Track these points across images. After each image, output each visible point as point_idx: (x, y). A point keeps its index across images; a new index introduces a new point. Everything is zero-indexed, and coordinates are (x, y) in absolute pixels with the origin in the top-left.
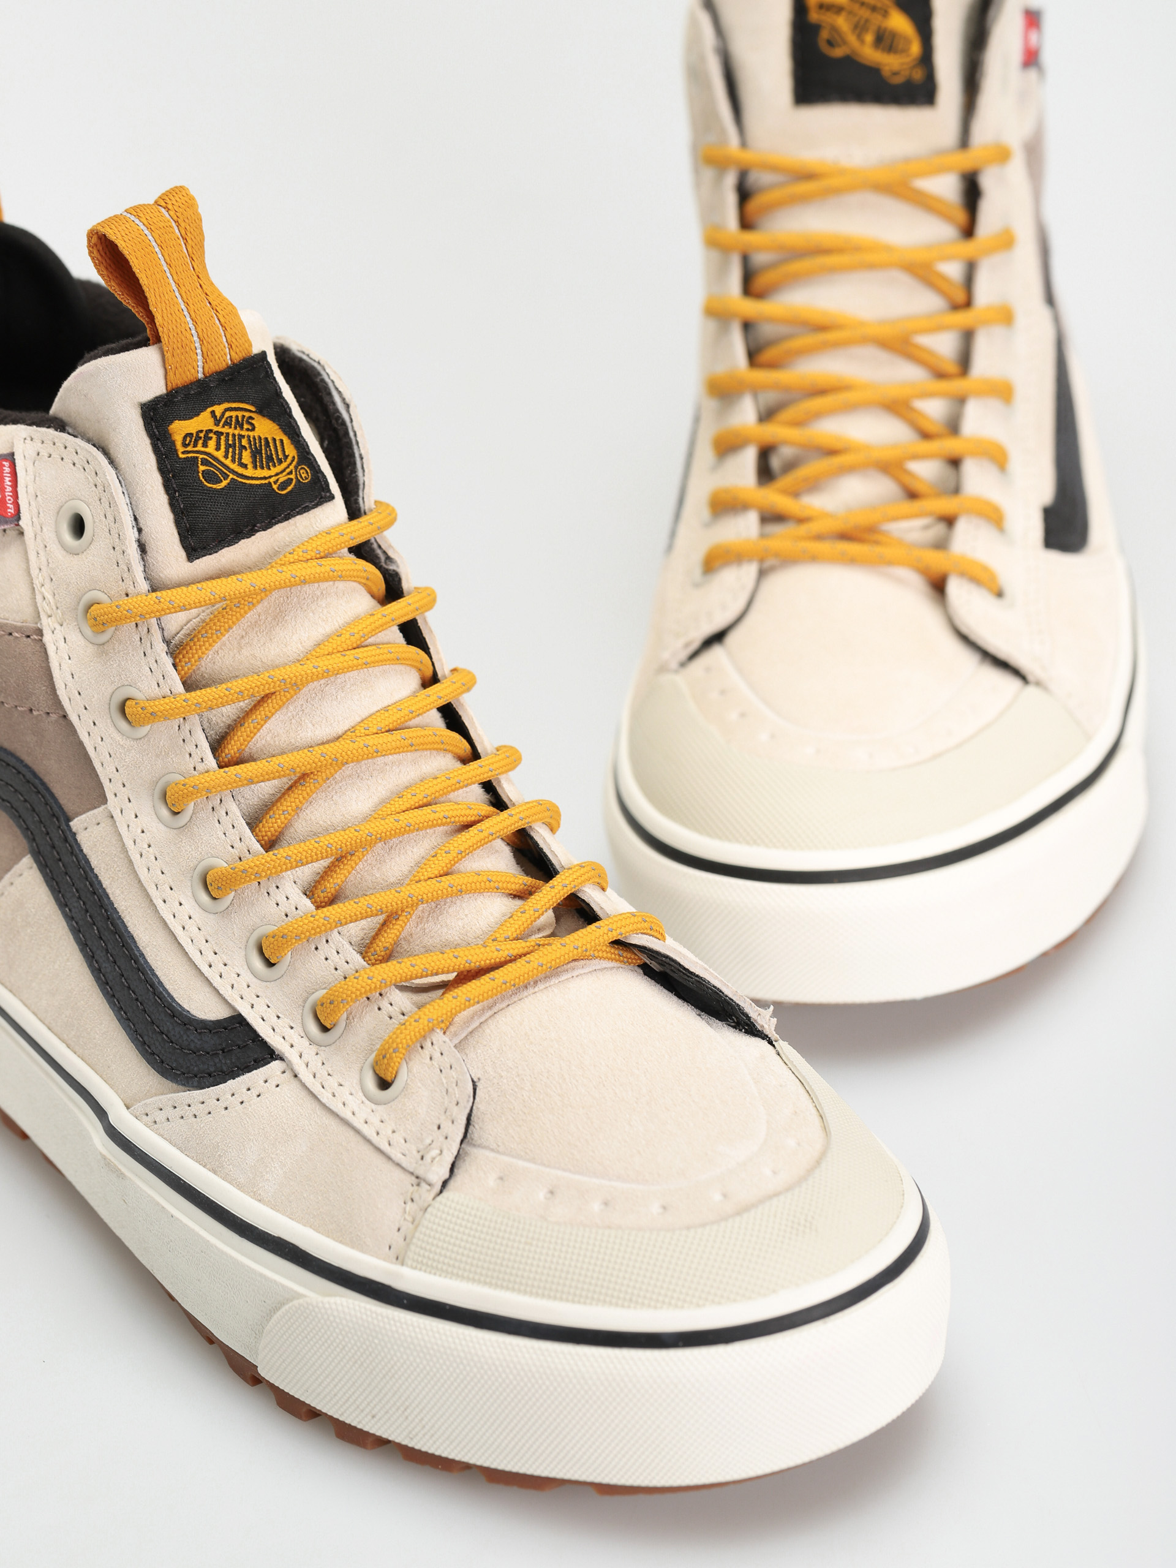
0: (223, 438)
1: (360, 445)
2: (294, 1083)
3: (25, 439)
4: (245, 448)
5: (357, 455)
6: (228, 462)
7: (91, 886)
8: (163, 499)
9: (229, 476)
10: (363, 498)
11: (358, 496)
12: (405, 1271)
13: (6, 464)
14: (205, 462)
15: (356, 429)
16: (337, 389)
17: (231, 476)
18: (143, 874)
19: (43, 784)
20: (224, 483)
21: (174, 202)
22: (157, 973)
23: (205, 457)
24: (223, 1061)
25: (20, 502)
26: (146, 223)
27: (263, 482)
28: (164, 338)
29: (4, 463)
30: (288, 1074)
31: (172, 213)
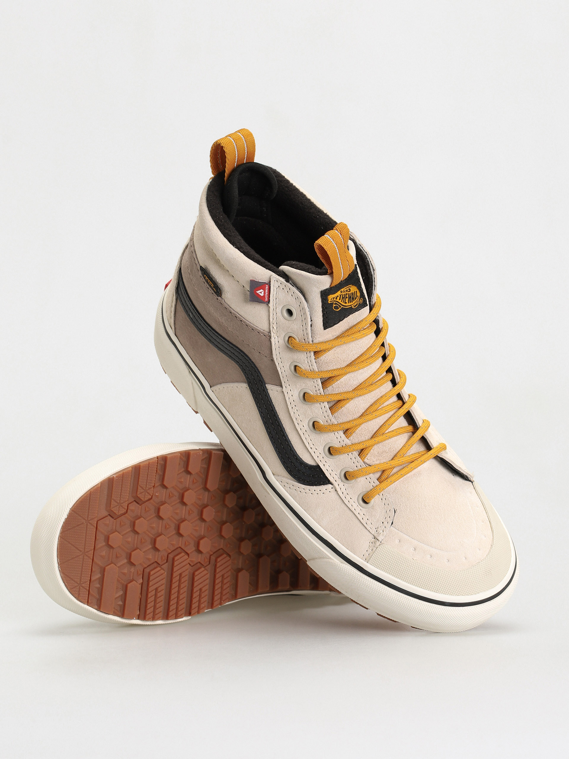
0: (342, 296)
1: (375, 282)
2: (335, 492)
3: (275, 280)
4: (347, 297)
5: (374, 285)
6: (342, 303)
7: (272, 408)
8: (321, 314)
9: (341, 306)
10: (373, 298)
11: (371, 297)
12: (368, 565)
13: (267, 286)
14: (335, 304)
15: (375, 277)
16: (371, 264)
17: (342, 306)
18: (292, 414)
19: (258, 370)
20: (340, 309)
21: (343, 232)
22: (292, 443)
23: (336, 302)
24: (312, 479)
25: (270, 299)
26: (336, 242)
27: (350, 306)
28: (334, 274)
29: (266, 285)
30: (333, 489)
31: (342, 236)
